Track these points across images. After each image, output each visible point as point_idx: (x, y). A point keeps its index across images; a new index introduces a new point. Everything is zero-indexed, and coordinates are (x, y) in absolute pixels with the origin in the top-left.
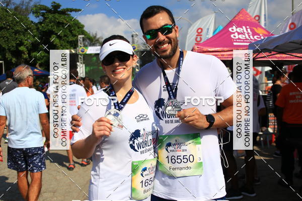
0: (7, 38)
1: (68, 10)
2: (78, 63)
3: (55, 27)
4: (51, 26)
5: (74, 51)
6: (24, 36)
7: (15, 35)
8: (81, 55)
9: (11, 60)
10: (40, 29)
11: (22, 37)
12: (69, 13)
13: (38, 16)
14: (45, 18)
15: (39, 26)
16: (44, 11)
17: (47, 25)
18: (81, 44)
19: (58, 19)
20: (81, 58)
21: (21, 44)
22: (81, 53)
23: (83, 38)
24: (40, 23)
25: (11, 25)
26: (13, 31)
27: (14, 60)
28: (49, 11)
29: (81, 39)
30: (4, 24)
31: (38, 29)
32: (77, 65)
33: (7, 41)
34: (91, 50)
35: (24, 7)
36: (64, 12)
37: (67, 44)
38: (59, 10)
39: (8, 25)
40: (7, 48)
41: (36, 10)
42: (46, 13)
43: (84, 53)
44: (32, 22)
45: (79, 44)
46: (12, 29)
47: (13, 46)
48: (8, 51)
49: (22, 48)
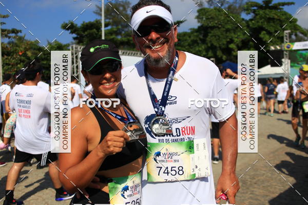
0: (219, 36)
1: (279, 4)
2: (283, 60)
3: (266, 23)
4: (262, 23)
5: (280, 47)
6: (235, 33)
7: (226, 33)
8: (286, 51)
9: (222, 57)
10: (251, 26)
11: (233, 35)
12: (281, 7)
13: (249, 14)
14: (256, 15)
15: (250, 23)
16: (255, 8)
17: (258, 22)
18: (287, 39)
19: (268, 15)
20: (286, 54)
21: (232, 41)
22: (286, 49)
23: (289, 33)
24: (251, 20)
25: (222, 24)
26: (224, 29)
27: (224, 57)
28: (261, 7)
29: (288, 35)
30: (216, 23)
31: (248, 26)
32: (282, 62)
33: (219, 39)
34: (297, 46)
35: (238, 5)
36: (276, 7)
37: (277, 40)
38: (270, 5)
39: (219, 24)
40: (218, 45)
41: (248, 7)
42: (257, 9)
43: (290, 49)
44: (243, 19)
45: (285, 40)
46: (224, 27)
47: (224, 44)
48: (219, 49)
49: (232, 46)
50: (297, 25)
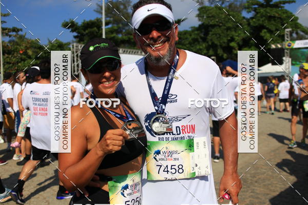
0: (219, 34)
1: (280, 3)
2: (284, 58)
3: (266, 21)
4: (263, 21)
5: (280, 45)
6: (235, 31)
7: (227, 31)
8: (287, 49)
9: (222, 56)
10: (252, 24)
11: (233, 33)
12: (282, 5)
13: (250, 12)
14: (257, 13)
15: (251, 21)
16: (256, 6)
17: (259, 20)
18: (288, 38)
19: (269, 13)
20: (287, 53)
21: (232, 40)
22: (287, 47)
23: (290, 31)
24: (252, 18)
25: (223, 22)
26: (225, 27)
27: (225, 56)
28: (261, 5)
29: (288, 33)
30: (217, 22)
31: (249, 24)
32: (283, 60)
33: (220, 37)
34: (298, 44)
35: (238, 4)
36: (276, 6)
37: (278, 38)
38: (271, 3)
39: (220, 23)
40: (219, 44)
41: (248, 5)
42: (258, 7)
43: (291, 47)
44: (244, 18)
45: (286, 38)
46: (224, 26)
47: (224, 43)
48: (219, 47)
49: (233, 44)
50: (298, 23)
